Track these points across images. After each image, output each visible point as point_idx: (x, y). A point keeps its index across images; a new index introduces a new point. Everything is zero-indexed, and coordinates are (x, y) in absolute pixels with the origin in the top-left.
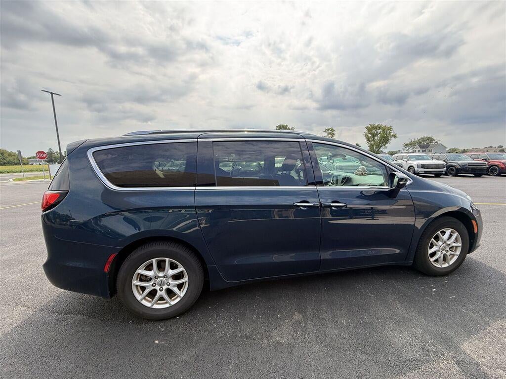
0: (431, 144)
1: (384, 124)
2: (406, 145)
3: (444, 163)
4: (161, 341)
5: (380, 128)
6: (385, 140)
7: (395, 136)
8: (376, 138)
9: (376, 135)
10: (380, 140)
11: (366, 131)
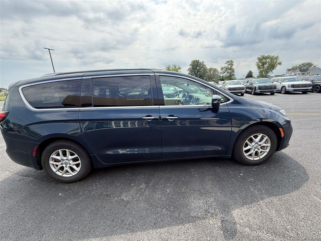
0: (310, 68)
1: (272, 55)
2: (289, 70)
3: (311, 83)
4: (62, 194)
5: (268, 58)
6: (272, 67)
7: (280, 64)
8: (265, 66)
9: (266, 63)
10: (268, 67)
11: (257, 61)
